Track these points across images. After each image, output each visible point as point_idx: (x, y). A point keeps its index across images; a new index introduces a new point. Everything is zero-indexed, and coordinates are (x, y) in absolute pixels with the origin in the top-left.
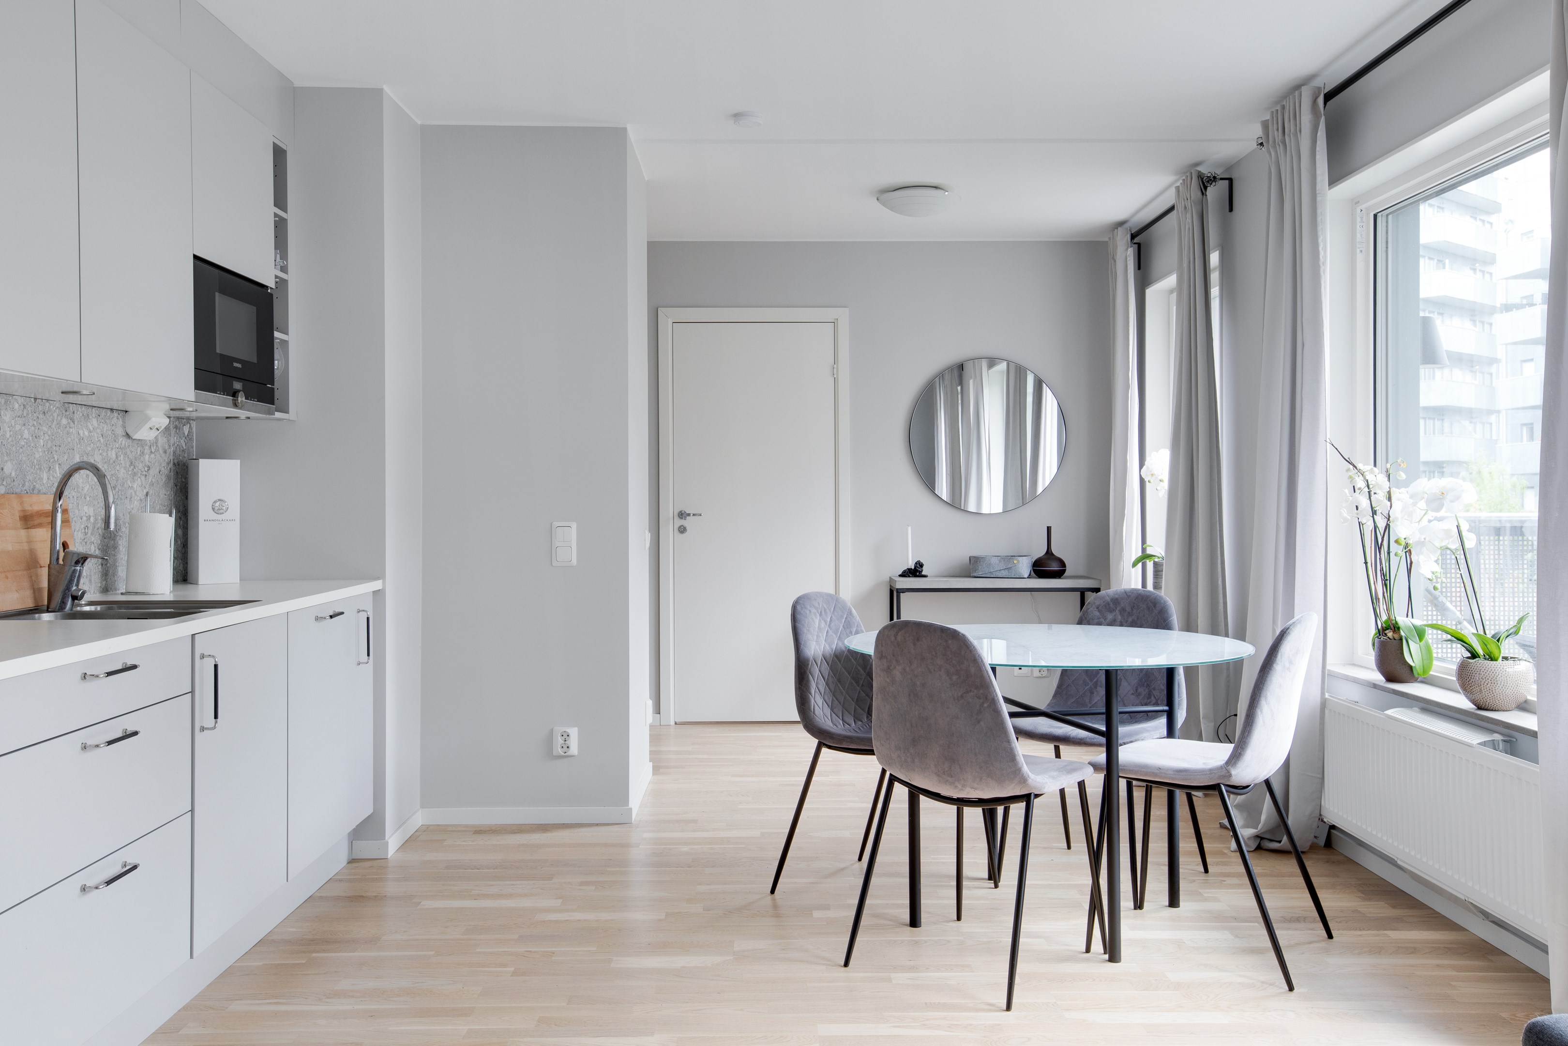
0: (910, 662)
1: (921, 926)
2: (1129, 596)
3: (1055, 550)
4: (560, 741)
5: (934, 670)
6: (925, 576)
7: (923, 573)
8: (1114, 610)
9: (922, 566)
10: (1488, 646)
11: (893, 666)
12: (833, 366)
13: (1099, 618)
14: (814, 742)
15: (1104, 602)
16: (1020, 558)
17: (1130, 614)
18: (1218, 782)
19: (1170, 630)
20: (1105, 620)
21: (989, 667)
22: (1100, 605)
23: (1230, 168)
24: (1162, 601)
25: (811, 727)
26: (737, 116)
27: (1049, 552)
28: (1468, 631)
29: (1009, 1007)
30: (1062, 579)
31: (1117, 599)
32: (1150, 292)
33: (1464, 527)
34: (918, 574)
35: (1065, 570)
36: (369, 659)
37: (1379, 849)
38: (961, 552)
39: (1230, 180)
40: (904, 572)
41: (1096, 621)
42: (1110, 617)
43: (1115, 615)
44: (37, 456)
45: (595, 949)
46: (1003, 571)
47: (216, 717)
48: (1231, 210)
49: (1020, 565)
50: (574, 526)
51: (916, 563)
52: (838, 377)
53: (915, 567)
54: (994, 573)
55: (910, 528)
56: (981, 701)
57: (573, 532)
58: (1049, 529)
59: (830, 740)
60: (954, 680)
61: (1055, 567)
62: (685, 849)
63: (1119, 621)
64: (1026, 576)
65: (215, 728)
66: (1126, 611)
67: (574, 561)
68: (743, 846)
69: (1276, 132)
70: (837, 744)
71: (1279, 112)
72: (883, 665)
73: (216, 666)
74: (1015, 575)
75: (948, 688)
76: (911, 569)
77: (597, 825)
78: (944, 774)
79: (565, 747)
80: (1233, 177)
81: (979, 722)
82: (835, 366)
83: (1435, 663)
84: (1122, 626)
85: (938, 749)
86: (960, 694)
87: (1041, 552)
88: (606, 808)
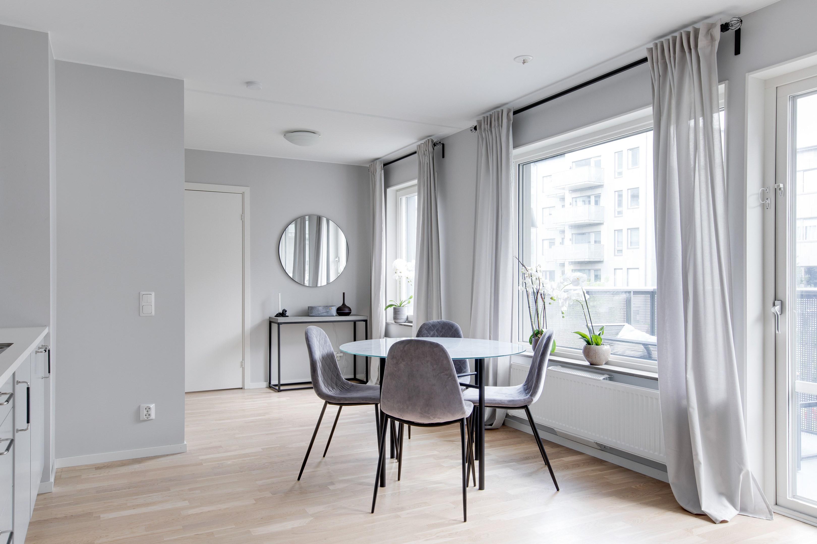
0: (411, 360)
1: (385, 487)
2: (440, 324)
3: (347, 304)
4: (145, 412)
5: (425, 363)
6: (288, 316)
7: (286, 315)
8: (433, 330)
9: (286, 311)
10: (597, 340)
11: (400, 362)
12: (242, 215)
13: (427, 334)
14: (323, 402)
15: (429, 326)
16: (332, 307)
17: (441, 332)
18: (526, 404)
19: (461, 338)
20: (430, 334)
21: (452, 360)
22: (427, 328)
23: (443, 139)
24: (455, 325)
25: (321, 394)
26: (249, 83)
27: (344, 304)
28: (587, 333)
29: (465, 520)
30: (350, 316)
31: (434, 325)
32: (388, 190)
33: (585, 292)
34: (284, 315)
35: (351, 312)
36: (50, 375)
37: (543, 425)
38: (304, 304)
39: (443, 145)
40: (277, 314)
41: (426, 335)
42: (432, 333)
43: (434, 332)
45: (234, 526)
46: (324, 313)
47: (28, 422)
48: (443, 157)
49: (332, 310)
50: (153, 294)
51: (283, 310)
52: (244, 221)
53: (283, 312)
54: (320, 314)
55: (280, 294)
56: (448, 376)
57: (153, 297)
58: (344, 294)
59: (334, 400)
60: (435, 367)
61: (347, 311)
62: (229, 462)
63: (436, 335)
64: (335, 315)
65: (27, 429)
66: (439, 330)
67: (153, 313)
68: (259, 457)
69: (486, 125)
70: (337, 402)
71: (489, 117)
72: (394, 362)
73: (28, 389)
74: (330, 315)
75: (431, 371)
76: (281, 313)
77: (167, 455)
78: (425, 413)
79: (148, 415)
80: (444, 143)
81: (446, 387)
82: (243, 215)
83: (556, 347)
84: (438, 337)
85: (423, 401)
86: (437, 374)
87: (340, 304)
88: (171, 445)
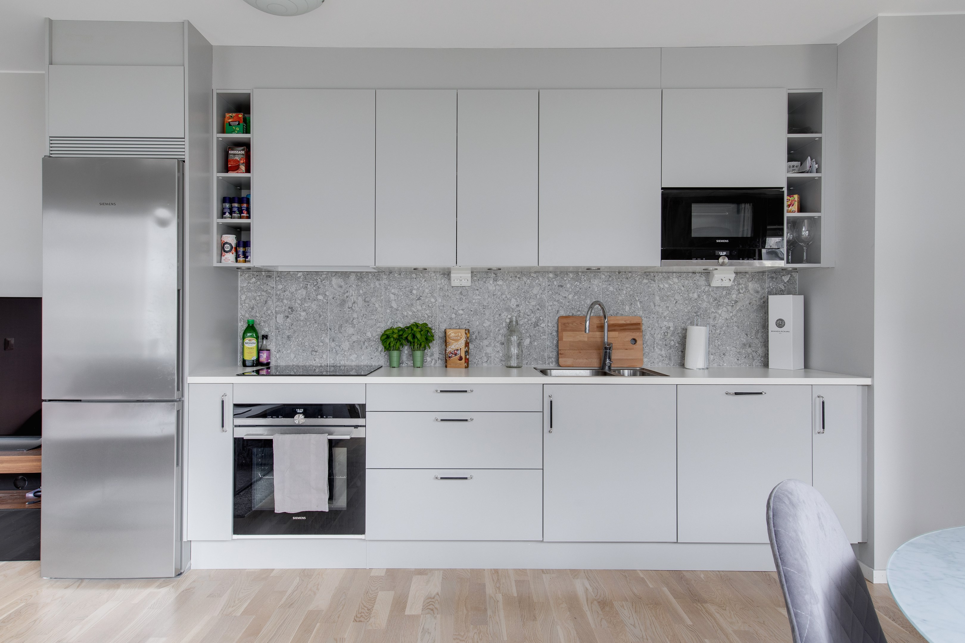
44: (620, 298)
